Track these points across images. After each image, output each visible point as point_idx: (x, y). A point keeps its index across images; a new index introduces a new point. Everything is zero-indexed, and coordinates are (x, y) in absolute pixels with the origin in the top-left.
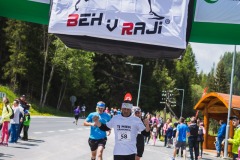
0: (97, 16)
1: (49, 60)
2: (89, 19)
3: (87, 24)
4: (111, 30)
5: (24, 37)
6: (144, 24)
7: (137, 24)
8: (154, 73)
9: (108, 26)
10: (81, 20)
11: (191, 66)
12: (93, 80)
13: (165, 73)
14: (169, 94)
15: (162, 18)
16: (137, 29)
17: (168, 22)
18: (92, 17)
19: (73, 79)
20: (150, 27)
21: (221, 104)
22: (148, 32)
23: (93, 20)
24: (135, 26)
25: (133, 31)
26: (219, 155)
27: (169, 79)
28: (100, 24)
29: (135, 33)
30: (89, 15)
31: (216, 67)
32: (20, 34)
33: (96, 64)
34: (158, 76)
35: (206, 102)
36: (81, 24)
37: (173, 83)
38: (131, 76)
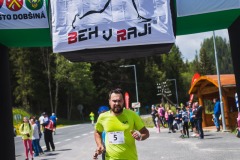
0: (93, 30)
1: (52, 77)
2: (87, 34)
3: (86, 39)
4: (107, 39)
5: (27, 62)
6: (135, 28)
7: (129, 29)
8: (146, 70)
9: (104, 37)
10: (80, 36)
11: (177, 58)
12: (94, 87)
13: (155, 68)
16: (129, 34)
17: (155, 22)
18: (88, 32)
19: (77, 90)
20: (141, 29)
22: (140, 34)
23: (90, 34)
24: (127, 32)
25: (126, 36)
26: (219, 130)
27: (159, 72)
28: (97, 36)
29: (129, 38)
30: (86, 30)
31: (199, 53)
32: (23, 60)
34: (150, 72)
36: (80, 40)
37: (164, 75)
38: (127, 77)
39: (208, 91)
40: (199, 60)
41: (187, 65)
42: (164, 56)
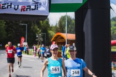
0: (9, 4)
2: (6, 6)
3: (5, 8)
4: (16, 10)
6: (30, 6)
8: (32, 27)
9: (15, 8)
10: (2, 7)
11: (47, 23)
13: (36, 27)
14: (39, 36)
15: (38, 3)
17: (40, 4)
20: (33, 7)
21: (62, 38)
22: (32, 9)
23: (8, 6)
24: (26, 7)
25: (26, 9)
27: (38, 29)
29: (27, 10)
30: (6, 4)
33: (7, 26)
34: (34, 28)
35: (56, 38)
36: (2, 8)
37: (40, 31)
38: (22, 30)
39: (61, 41)
40: (58, 26)
41: (52, 27)
42: (41, 22)
